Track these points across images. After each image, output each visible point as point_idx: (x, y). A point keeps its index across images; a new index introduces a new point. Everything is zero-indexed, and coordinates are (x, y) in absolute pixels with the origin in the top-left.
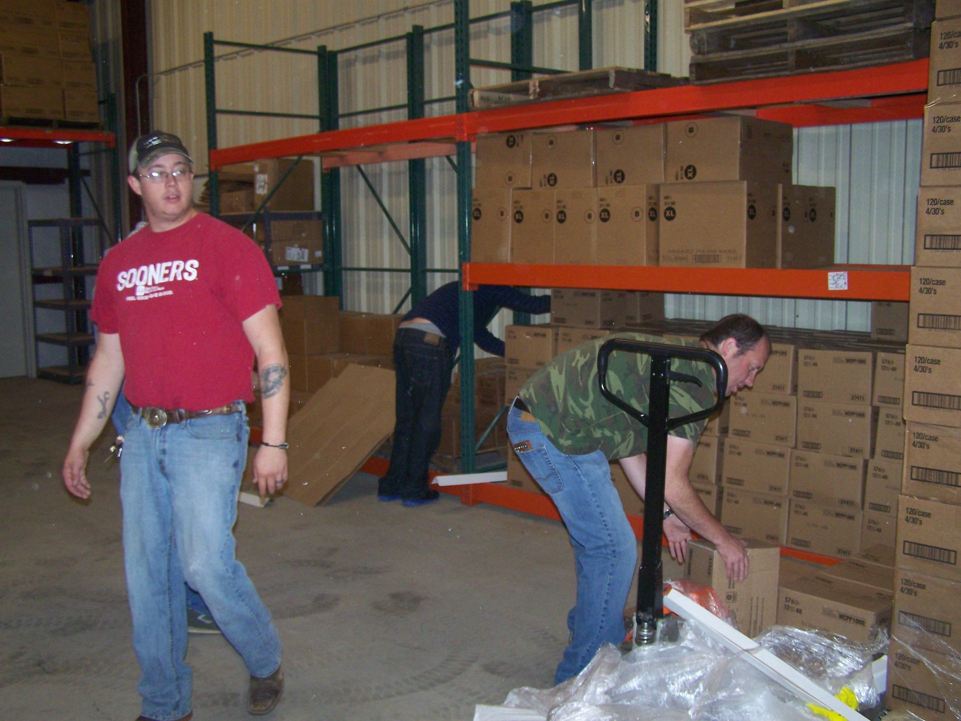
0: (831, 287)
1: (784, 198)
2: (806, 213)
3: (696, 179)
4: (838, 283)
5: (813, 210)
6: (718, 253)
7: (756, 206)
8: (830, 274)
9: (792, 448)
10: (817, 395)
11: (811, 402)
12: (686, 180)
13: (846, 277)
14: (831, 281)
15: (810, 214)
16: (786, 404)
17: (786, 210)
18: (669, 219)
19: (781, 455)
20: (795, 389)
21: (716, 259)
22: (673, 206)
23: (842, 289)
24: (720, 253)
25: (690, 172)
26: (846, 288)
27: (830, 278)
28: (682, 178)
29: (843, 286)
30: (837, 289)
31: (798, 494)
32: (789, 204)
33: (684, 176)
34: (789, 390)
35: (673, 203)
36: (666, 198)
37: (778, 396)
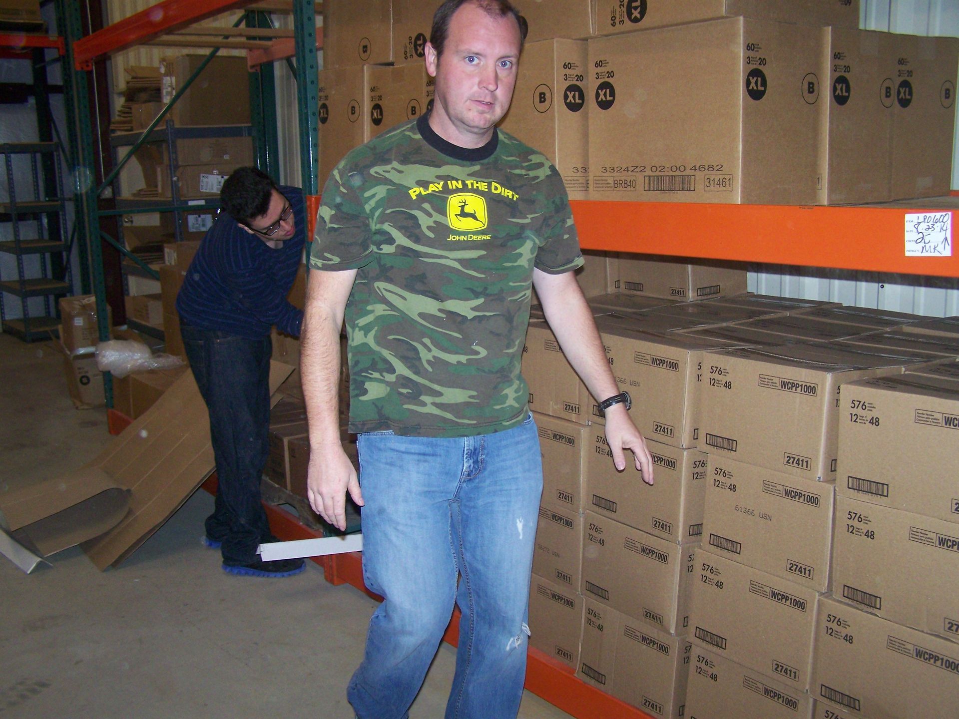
0: (912, 249)
1: (836, 56)
2: (888, 89)
3: (646, 21)
4: (927, 239)
5: (905, 84)
6: (688, 172)
7: (765, 70)
8: (908, 217)
9: (822, 594)
10: (877, 489)
11: (863, 503)
12: (628, 25)
13: (948, 225)
14: (910, 235)
15: (899, 93)
16: (813, 500)
17: (840, 81)
18: (605, 105)
19: (800, 605)
20: (832, 465)
21: (685, 184)
22: (610, 80)
23: (937, 254)
24: (692, 173)
25: (636, 8)
26: (947, 252)
27: (908, 226)
28: (622, 22)
29: (940, 248)
30: (925, 254)
31: (830, 693)
32: (847, 69)
33: (626, 19)
34: (820, 468)
35: (611, 74)
36: (598, 64)
37: (795, 478)
